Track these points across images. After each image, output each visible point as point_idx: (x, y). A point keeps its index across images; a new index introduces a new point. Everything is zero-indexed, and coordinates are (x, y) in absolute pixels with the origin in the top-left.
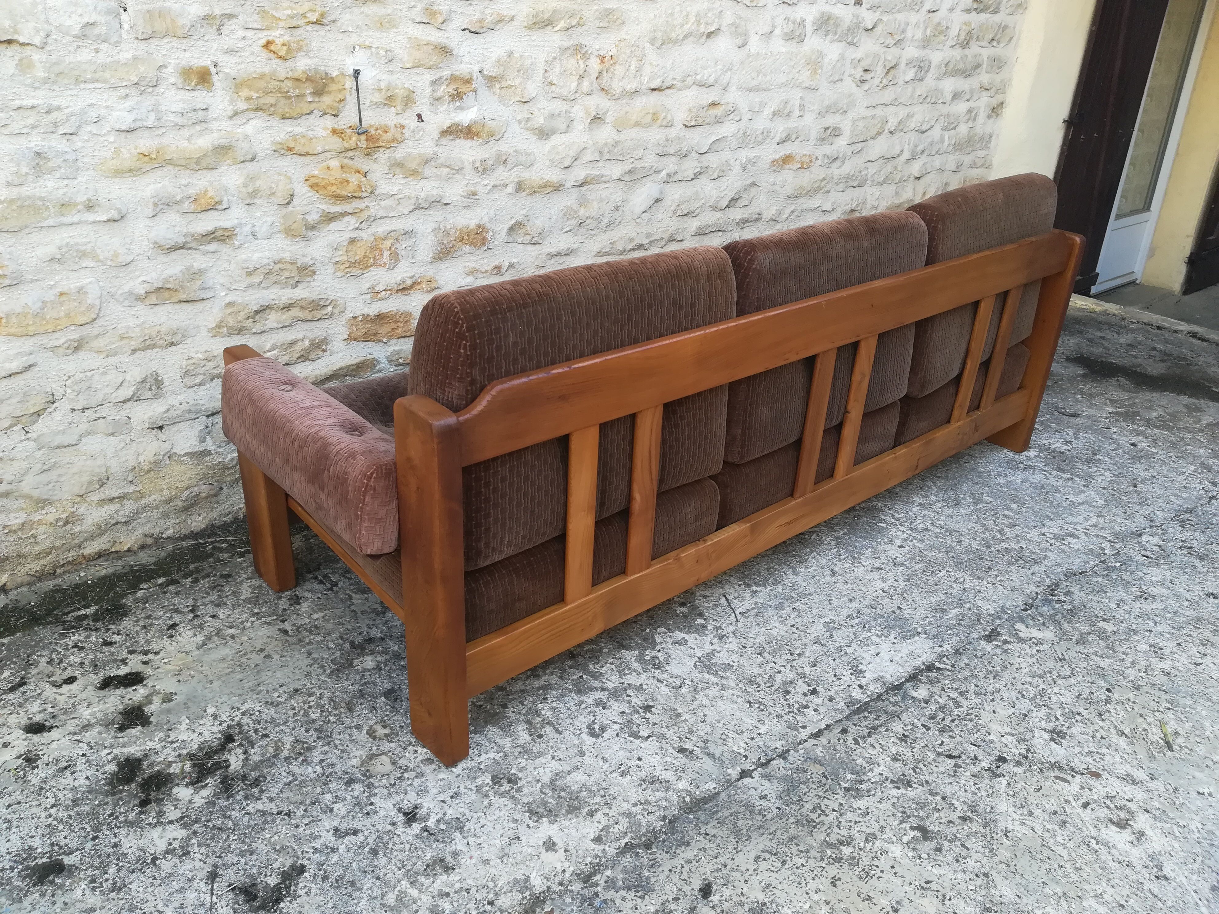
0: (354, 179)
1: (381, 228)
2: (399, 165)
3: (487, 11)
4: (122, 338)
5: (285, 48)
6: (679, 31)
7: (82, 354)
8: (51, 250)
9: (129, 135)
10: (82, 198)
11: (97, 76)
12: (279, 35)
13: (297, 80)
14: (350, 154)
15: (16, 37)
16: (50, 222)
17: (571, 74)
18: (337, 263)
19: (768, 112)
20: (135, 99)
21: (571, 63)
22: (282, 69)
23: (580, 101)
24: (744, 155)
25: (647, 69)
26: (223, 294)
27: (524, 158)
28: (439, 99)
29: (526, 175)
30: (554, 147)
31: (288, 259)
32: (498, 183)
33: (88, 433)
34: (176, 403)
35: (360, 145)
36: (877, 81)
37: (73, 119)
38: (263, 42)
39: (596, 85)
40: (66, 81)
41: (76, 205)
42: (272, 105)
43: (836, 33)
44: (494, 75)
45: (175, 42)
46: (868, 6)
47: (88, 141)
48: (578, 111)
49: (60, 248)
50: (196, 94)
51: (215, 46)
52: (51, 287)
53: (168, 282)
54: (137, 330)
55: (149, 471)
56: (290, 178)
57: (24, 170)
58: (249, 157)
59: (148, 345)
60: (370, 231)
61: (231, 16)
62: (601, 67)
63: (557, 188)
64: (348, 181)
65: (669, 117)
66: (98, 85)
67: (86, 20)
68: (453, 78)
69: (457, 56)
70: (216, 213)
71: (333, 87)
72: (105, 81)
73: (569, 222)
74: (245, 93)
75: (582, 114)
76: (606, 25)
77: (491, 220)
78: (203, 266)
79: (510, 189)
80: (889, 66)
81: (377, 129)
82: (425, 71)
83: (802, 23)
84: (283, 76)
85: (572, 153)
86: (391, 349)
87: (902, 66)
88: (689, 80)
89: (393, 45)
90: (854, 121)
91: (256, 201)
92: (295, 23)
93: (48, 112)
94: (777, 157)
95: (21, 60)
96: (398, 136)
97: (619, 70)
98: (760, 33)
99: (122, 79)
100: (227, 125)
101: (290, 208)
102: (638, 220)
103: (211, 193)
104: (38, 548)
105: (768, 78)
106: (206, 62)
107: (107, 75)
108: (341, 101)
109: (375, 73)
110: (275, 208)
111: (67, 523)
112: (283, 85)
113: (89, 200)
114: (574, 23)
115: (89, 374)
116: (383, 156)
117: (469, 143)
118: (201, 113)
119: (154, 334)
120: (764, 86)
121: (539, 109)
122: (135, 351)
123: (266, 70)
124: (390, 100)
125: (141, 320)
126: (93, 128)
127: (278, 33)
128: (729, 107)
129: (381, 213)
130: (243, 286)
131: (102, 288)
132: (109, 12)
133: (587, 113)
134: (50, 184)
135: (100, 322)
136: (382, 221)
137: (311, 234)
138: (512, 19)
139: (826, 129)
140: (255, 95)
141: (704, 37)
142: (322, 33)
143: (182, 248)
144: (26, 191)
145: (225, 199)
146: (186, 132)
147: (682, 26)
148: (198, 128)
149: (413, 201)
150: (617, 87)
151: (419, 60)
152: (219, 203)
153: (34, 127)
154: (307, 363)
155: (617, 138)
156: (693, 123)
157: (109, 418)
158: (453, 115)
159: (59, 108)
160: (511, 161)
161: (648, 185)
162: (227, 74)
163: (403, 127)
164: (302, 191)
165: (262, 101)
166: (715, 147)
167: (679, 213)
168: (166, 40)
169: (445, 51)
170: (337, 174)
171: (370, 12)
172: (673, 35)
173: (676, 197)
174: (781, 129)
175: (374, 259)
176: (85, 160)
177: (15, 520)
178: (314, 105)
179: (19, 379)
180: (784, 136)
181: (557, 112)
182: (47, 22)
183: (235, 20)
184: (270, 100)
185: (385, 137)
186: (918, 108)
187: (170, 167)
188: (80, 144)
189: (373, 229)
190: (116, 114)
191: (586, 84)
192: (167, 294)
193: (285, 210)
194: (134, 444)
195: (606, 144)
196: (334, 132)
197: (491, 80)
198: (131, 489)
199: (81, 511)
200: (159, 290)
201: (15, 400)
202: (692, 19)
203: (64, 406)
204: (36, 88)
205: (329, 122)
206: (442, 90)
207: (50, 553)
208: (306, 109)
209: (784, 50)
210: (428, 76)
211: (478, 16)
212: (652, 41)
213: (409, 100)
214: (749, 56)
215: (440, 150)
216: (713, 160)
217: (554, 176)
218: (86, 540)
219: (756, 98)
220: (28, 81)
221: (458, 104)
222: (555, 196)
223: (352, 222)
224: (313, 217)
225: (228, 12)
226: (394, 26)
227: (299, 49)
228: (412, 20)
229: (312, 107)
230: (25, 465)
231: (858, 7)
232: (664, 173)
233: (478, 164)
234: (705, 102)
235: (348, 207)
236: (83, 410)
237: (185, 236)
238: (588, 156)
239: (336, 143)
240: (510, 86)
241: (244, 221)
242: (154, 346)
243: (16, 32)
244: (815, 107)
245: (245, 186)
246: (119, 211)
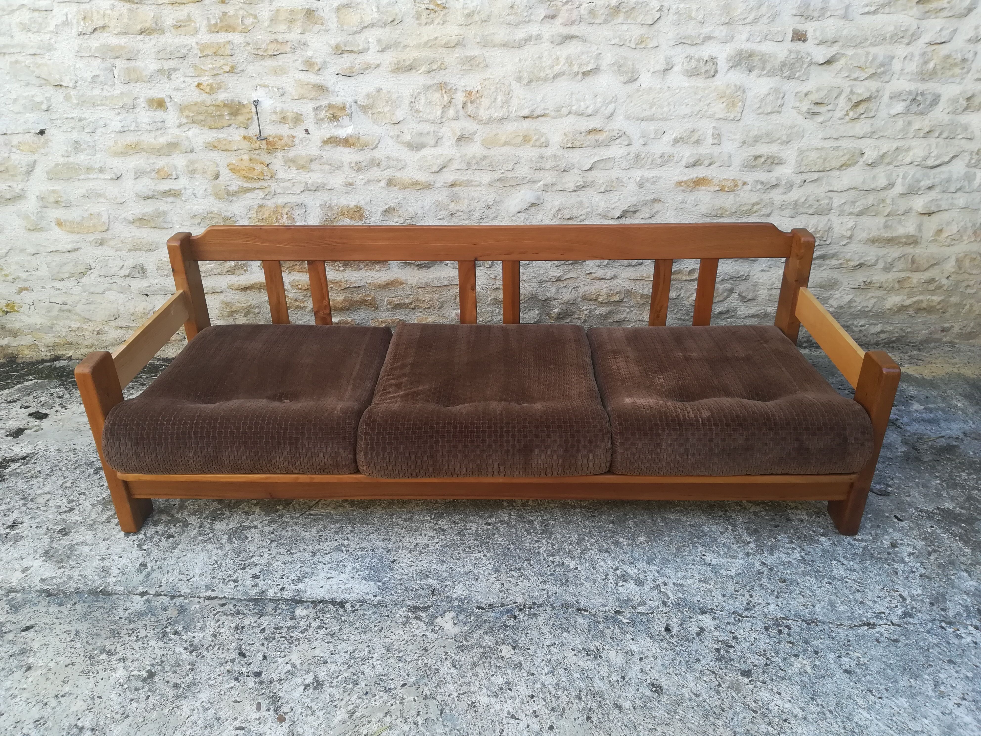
0: (259, 168)
1: (281, 200)
2: (293, 161)
3: (356, 61)
4: (123, 243)
5: (209, 87)
6: (548, 71)
7: (104, 247)
8: (83, 191)
9: (122, 134)
10: (97, 166)
11: (104, 102)
12: (206, 80)
13: (218, 106)
14: (257, 152)
15: (61, 83)
16: (82, 177)
17: (436, 104)
18: (250, 218)
19: (668, 138)
20: (124, 115)
21: (437, 96)
22: (208, 99)
23: (446, 124)
24: (637, 174)
25: (515, 102)
26: (178, 227)
27: (395, 163)
28: (322, 120)
29: (398, 175)
30: (424, 157)
31: (216, 212)
32: (372, 179)
33: (108, 289)
34: (154, 283)
35: (262, 147)
36: (839, 114)
37: (91, 125)
38: (196, 84)
39: (462, 112)
40: (88, 105)
41: (94, 169)
42: (202, 121)
43: (763, 69)
44: (365, 104)
45: (144, 85)
46: (817, 42)
47: (101, 136)
48: (445, 131)
49: (87, 191)
50: (157, 113)
51: (168, 86)
52: (87, 210)
53: (145, 216)
54: (130, 239)
55: (141, 317)
56: (217, 164)
57: (70, 149)
58: (189, 150)
59: (135, 248)
60: (272, 201)
61: (175, 70)
62: (465, 99)
63: (428, 186)
64: (254, 169)
65: (543, 140)
66: (105, 107)
67: (94, 74)
68: (330, 106)
69: (333, 92)
70: (171, 181)
71: (244, 111)
72: (107, 106)
73: (441, 213)
74: (186, 113)
75: (449, 134)
76: (470, 68)
77: (366, 204)
78: (165, 209)
79: (383, 184)
80: (855, 99)
81: (274, 138)
82: (309, 101)
83: (713, 60)
84: (208, 104)
85: (440, 162)
86: (293, 278)
87: (885, 99)
88: (564, 111)
89: (284, 85)
90: (801, 152)
91: (195, 175)
92: (215, 72)
93: (80, 120)
94: (685, 179)
95: (66, 94)
96: (290, 142)
97: (485, 102)
98: (652, 70)
99: (116, 105)
100: (176, 131)
101: (218, 181)
102: (514, 218)
103: (166, 169)
104: (86, 343)
105: (666, 109)
106: (162, 95)
107: (108, 102)
108: (249, 119)
109: (272, 102)
110: (207, 181)
111: (98, 334)
112: (209, 109)
113: (101, 167)
114: (434, 68)
115: (107, 258)
116: (280, 155)
117: (347, 150)
118: (159, 124)
119: (139, 243)
120: (661, 117)
121: (409, 129)
122: (130, 251)
123: (199, 100)
124: (283, 120)
125: (132, 234)
126: (103, 130)
127: (205, 78)
128: (615, 133)
129: (280, 191)
130: (189, 224)
131: (109, 215)
132: (106, 69)
133: (454, 133)
134: (82, 157)
135: (110, 232)
136: (281, 195)
137: (231, 198)
138: (379, 65)
139: (756, 158)
140: (191, 115)
141: (580, 76)
142: (236, 78)
143: (152, 198)
144: (71, 160)
145: (174, 173)
146: (153, 134)
147: (552, 67)
148: (160, 132)
149: (303, 185)
150: (483, 114)
151: (303, 95)
152: (171, 175)
153: (73, 128)
154: (234, 276)
155: (486, 153)
156: (569, 145)
157: (119, 284)
158: (333, 130)
159: (85, 119)
160: (384, 164)
161: (523, 191)
162: (175, 102)
163: (294, 137)
164: (225, 173)
165: (196, 118)
166: (601, 166)
167: (560, 216)
168: (138, 84)
169: (322, 89)
170: (246, 163)
171: (266, 64)
172: (542, 75)
173: (557, 203)
174: (688, 154)
175: (276, 219)
176: (100, 146)
177: (75, 325)
178: (233, 121)
179: (73, 254)
180: (691, 161)
181: (426, 131)
182: (76, 75)
183: (178, 72)
184: (201, 117)
185: (279, 143)
186: (914, 143)
187: (144, 153)
188: (96, 138)
189: (274, 200)
190: (113, 123)
191: (451, 112)
192: (145, 222)
193: (214, 183)
194: (133, 301)
195: (474, 157)
196: (245, 138)
197: (364, 108)
198: (133, 325)
199: (106, 329)
200: (140, 219)
201: (71, 264)
202: (562, 61)
203: (95, 273)
204: (74, 109)
205: (242, 132)
206: (323, 114)
207: (92, 347)
208: (226, 123)
209: (687, 85)
210: (311, 105)
211: (348, 64)
212: (519, 79)
213: (298, 119)
214: (638, 91)
215: (324, 154)
216: (599, 176)
217: (423, 177)
218: (110, 345)
219: (651, 127)
220: (69, 105)
221: (336, 123)
222: (427, 192)
223: (261, 194)
224: (233, 188)
225: (172, 67)
226: (285, 73)
227: (220, 88)
228: (297, 69)
229: (230, 122)
230: (78, 298)
231: (800, 43)
232: (541, 183)
233: (353, 165)
234: (583, 129)
235: (256, 185)
236: (105, 276)
237: (154, 191)
238: (456, 165)
239: (246, 145)
240: (380, 113)
241: (187, 187)
242: (140, 250)
243: (61, 81)
244: (738, 137)
245: (187, 166)
246: (116, 174)
